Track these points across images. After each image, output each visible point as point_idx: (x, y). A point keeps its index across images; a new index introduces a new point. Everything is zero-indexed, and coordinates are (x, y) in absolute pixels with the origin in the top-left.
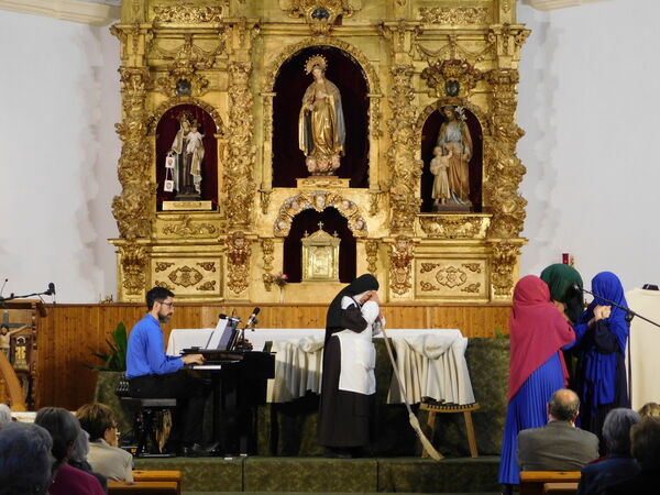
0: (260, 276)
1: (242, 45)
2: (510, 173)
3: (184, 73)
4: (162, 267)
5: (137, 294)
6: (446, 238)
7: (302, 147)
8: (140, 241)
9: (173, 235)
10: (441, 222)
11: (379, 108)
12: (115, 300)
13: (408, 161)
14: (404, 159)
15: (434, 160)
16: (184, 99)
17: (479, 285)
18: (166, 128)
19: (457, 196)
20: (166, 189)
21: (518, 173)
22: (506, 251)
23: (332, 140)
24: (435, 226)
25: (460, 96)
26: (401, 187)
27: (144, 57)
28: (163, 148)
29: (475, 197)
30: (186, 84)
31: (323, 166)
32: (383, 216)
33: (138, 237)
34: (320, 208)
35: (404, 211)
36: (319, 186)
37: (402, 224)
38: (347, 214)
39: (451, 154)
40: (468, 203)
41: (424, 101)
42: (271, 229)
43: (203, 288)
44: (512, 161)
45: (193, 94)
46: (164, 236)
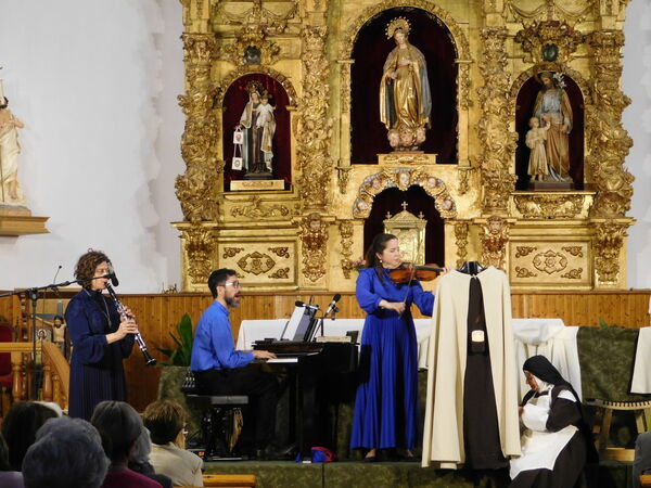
0: (338, 262)
1: (317, 7)
2: (615, 146)
3: (252, 39)
4: (230, 253)
5: (203, 282)
6: (545, 219)
7: (383, 119)
8: (206, 225)
9: (242, 218)
10: (538, 200)
11: (469, 75)
12: (179, 289)
13: (502, 133)
14: (497, 131)
15: (530, 133)
16: (254, 68)
17: (581, 270)
18: (233, 100)
19: (556, 172)
20: (234, 167)
21: (624, 145)
22: (611, 232)
23: (417, 111)
24: (532, 205)
25: (559, 60)
26: (494, 162)
27: (209, 22)
28: (231, 123)
29: (576, 173)
30: (255, 52)
31: (407, 140)
32: (473, 195)
33: (204, 220)
34: (404, 186)
35: (497, 188)
36: (402, 162)
37: (495, 204)
38: (433, 192)
39: (548, 125)
40: (568, 180)
41: (519, 67)
42: (350, 210)
43: (276, 276)
44: (617, 133)
45: (263, 62)
46: (232, 219)
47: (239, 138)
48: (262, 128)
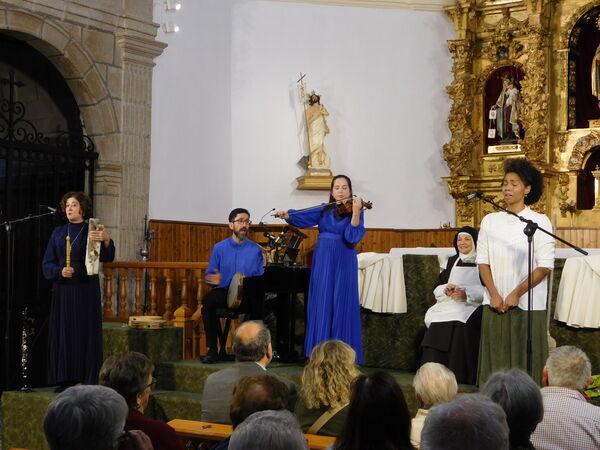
0: (557, 205)
1: (535, 10)
3: (501, 41)
5: (467, 221)
7: (594, 91)
8: (462, 179)
9: (496, 173)
12: (453, 226)
16: (504, 62)
18: (492, 88)
20: (489, 136)
27: (468, 31)
28: (490, 102)
30: (506, 50)
42: (567, 165)
45: (511, 57)
46: (490, 174)
47: (493, 115)
48: (510, 106)
